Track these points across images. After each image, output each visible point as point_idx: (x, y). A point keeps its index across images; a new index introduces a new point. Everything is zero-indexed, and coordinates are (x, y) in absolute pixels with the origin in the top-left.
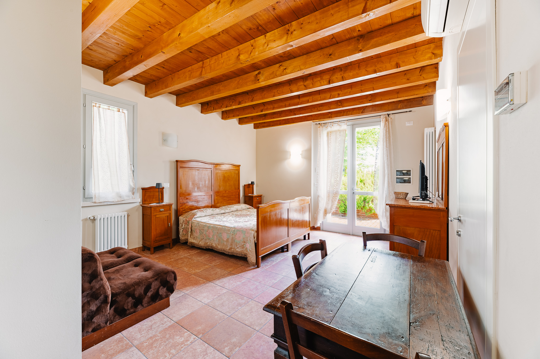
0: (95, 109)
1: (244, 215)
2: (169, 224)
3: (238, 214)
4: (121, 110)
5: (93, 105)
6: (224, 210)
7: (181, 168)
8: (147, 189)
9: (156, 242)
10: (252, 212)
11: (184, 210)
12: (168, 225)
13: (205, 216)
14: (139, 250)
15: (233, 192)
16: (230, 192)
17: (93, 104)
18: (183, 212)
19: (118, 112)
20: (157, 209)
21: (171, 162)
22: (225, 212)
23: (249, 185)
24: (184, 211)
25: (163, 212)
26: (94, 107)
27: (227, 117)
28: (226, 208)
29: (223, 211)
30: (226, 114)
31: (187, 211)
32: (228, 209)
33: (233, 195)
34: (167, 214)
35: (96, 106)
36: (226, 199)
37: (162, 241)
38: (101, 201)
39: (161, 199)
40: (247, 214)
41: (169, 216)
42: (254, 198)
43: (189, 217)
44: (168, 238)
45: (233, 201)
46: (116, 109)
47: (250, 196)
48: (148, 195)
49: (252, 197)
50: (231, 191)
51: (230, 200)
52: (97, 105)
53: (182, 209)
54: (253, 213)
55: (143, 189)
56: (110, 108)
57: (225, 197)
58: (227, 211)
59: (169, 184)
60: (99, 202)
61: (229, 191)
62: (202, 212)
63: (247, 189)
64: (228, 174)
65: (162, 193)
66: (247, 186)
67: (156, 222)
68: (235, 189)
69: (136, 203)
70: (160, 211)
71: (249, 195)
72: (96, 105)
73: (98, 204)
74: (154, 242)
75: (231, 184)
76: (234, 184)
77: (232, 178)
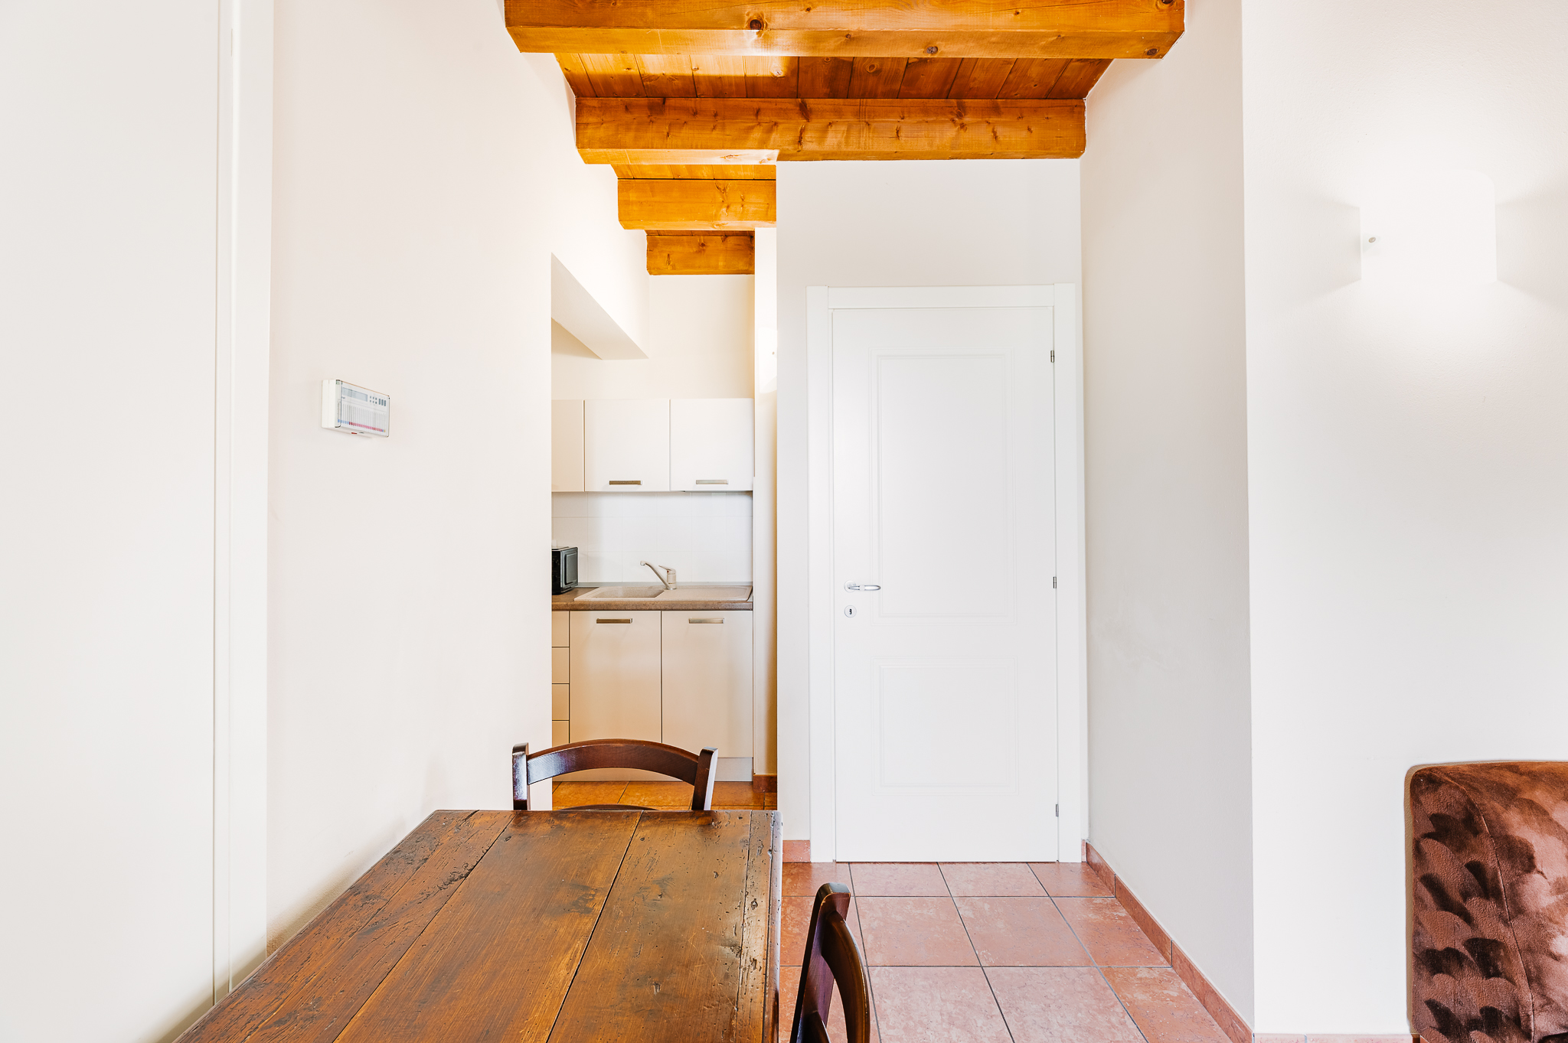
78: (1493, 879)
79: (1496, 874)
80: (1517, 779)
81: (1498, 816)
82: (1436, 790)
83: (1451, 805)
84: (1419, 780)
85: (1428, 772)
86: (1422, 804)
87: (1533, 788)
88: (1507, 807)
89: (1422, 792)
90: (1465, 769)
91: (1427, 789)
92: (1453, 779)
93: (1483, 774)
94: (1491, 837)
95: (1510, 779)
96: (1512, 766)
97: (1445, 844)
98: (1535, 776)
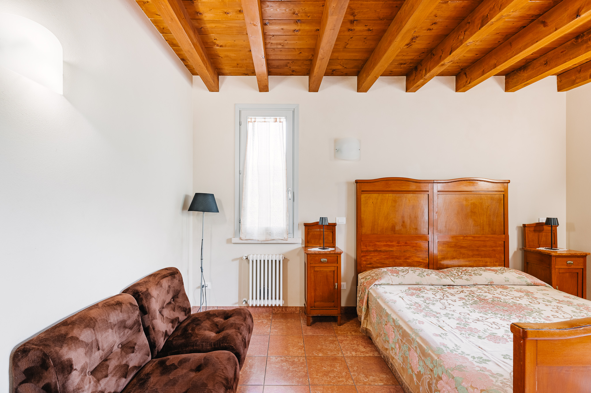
0: (250, 125)
1: (506, 304)
2: (336, 284)
3: (489, 296)
4: (278, 120)
5: (248, 121)
6: (452, 279)
7: (362, 192)
8: (310, 226)
9: (315, 308)
10: (540, 301)
11: (368, 263)
12: (335, 286)
13: (400, 284)
14: (301, 311)
15: (487, 239)
16: (476, 239)
17: (248, 119)
18: (367, 266)
19: (275, 123)
20: (317, 258)
21: (348, 183)
22: (452, 283)
23: (539, 225)
24: (369, 266)
25: (325, 263)
26: (249, 123)
27: (468, 82)
28: (460, 274)
29: (448, 281)
30: (466, 76)
31: (374, 266)
32: (465, 277)
33: (485, 246)
34: (333, 269)
35: (251, 122)
36: (466, 252)
37: (323, 309)
38: (247, 238)
39: (332, 242)
40: (515, 305)
41: (336, 272)
42: (553, 258)
43: (369, 278)
44: (334, 307)
45: (488, 259)
46: (272, 119)
47: (540, 253)
48: (312, 234)
49: (548, 256)
50: (479, 237)
51: (478, 255)
52: (253, 120)
53: (365, 261)
54: (542, 306)
55: (306, 225)
56: (266, 120)
57: (462, 247)
58: (458, 282)
59: (345, 218)
60: (246, 239)
61: (474, 237)
62: (395, 274)
63: (531, 236)
64: (472, 201)
65: (332, 232)
66: (532, 229)
67: (315, 277)
68: (492, 234)
69: (297, 244)
70: (321, 261)
71: (540, 249)
72: (251, 120)
73: (246, 241)
74: (311, 308)
75: (482, 222)
76: (489, 222)
77: (484, 209)
78: (55, 388)
79: (56, 384)
80: (66, 328)
81: (57, 353)
82: (27, 355)
83: (35, 360)
84: (18, 354)
85: (23, 347)
86: (19, 367)
87: (72, 329)
88: (61, 347)
89: (19, 360)
90: (43, 335)
91: (22, 357)
92: (36, 345)
93: (52, 334)
94: (54, 367)
95: (63, 330)
96: (64, 322)
97: (31, 382)
98: (74, 323)
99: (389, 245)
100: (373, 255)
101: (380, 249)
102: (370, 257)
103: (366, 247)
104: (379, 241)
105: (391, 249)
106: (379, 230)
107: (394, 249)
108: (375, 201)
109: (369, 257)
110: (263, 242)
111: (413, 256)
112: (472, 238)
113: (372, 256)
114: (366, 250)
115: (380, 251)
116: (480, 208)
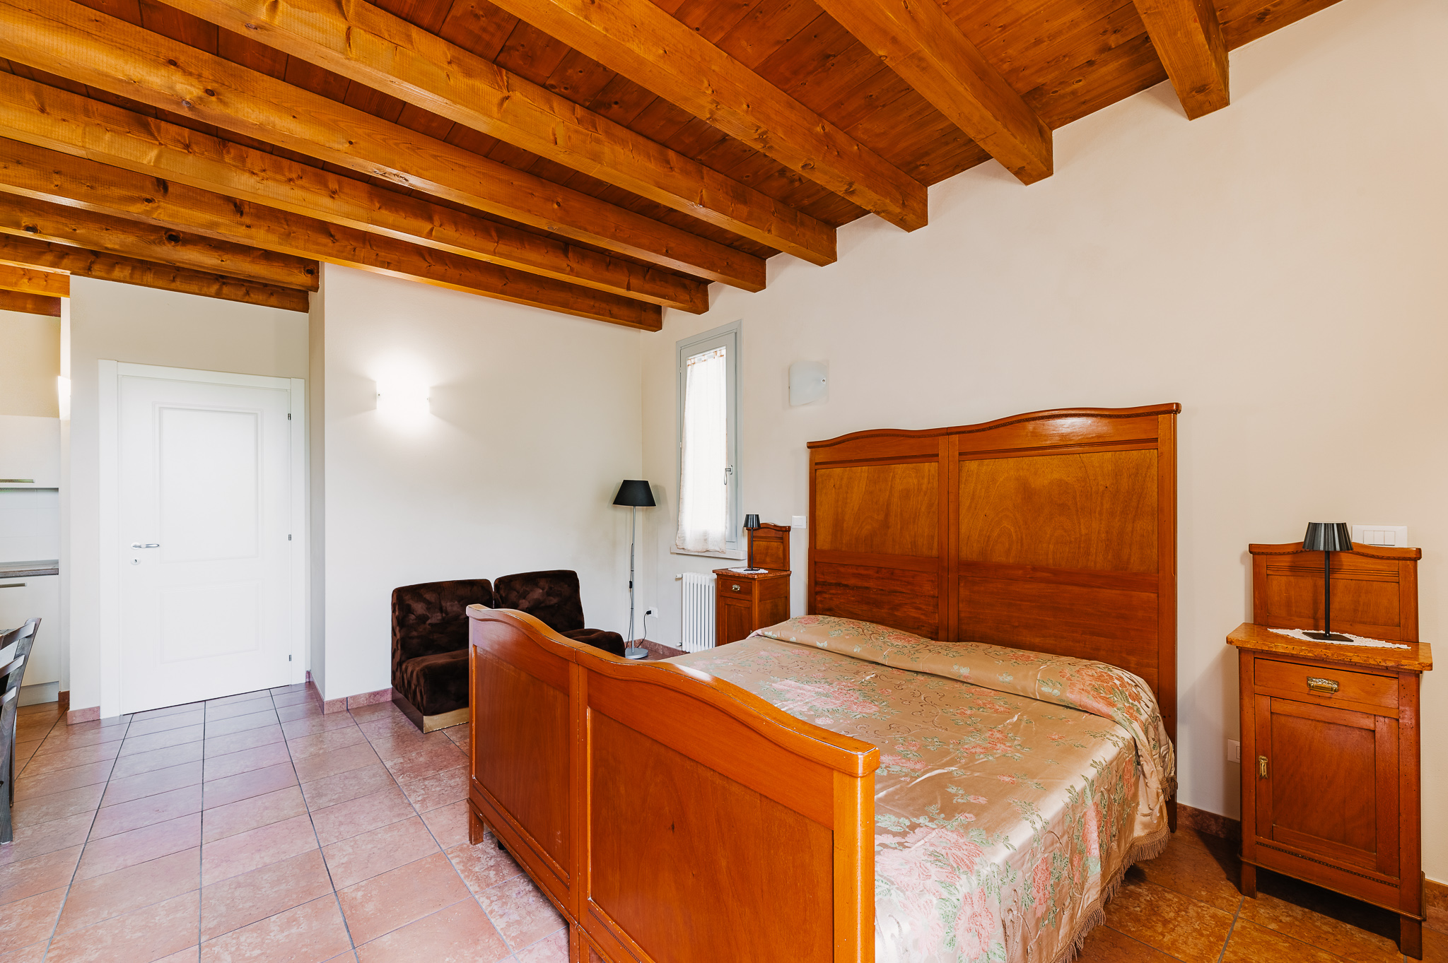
7: (818, 467)
16: (1062, 579)
21: (799, 449)
33: (1094, 602)
38: (683, 546)
39: (782, 561)
48: (757, 545)
59: (804, 518)
61: (1055, 573)
63: (1280, 586)
65: (783, 543)
73: (681, 550)
75: (1084, 531)
76: (1107, 532)
77: (1091, 495)
99: (861, 575)
100: (833, 591)
101: (846, 583)
102: (830, 596)
103: (824, 575)
104: (844, 565)
105: (866, 584)
106: (844, 542)
107: (871, 584)
108: (838, 483)
109: (827, 596)
110: (700, 554)
111: (906, 604)
112: (1049, 575)
113: (833, 594)
114: (822, 580)
115: (846, 586)
116: (1078, 494)
